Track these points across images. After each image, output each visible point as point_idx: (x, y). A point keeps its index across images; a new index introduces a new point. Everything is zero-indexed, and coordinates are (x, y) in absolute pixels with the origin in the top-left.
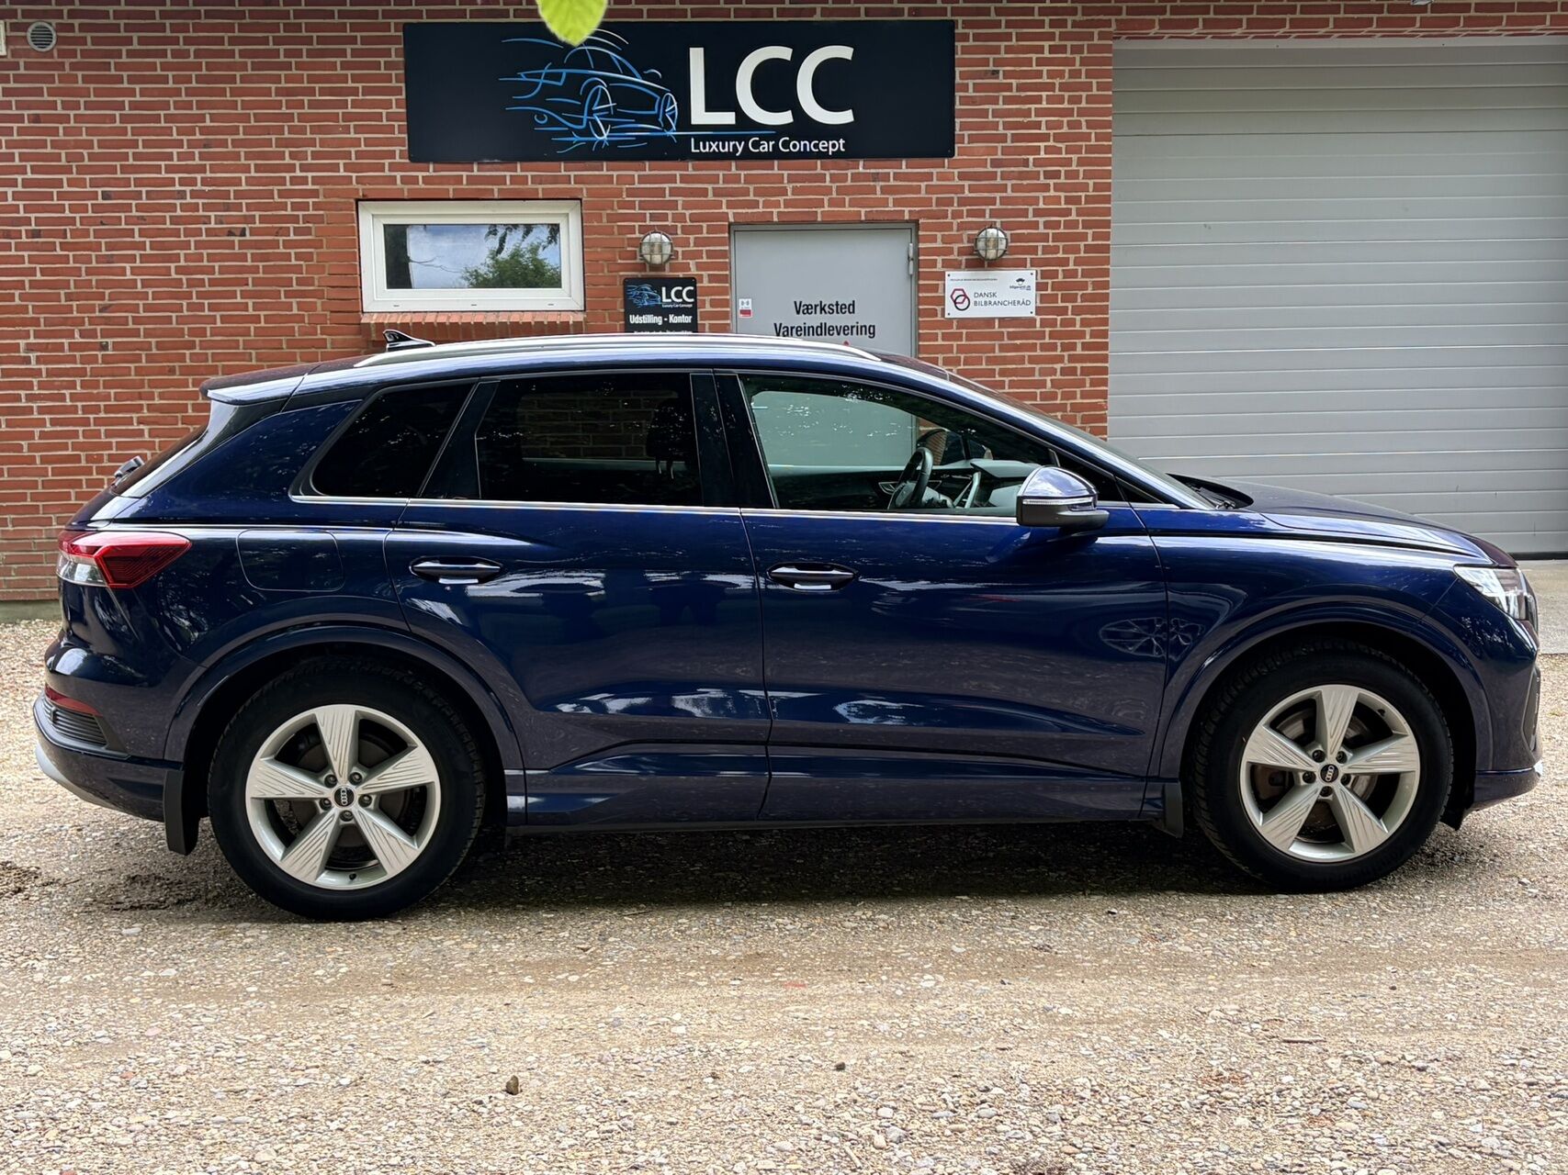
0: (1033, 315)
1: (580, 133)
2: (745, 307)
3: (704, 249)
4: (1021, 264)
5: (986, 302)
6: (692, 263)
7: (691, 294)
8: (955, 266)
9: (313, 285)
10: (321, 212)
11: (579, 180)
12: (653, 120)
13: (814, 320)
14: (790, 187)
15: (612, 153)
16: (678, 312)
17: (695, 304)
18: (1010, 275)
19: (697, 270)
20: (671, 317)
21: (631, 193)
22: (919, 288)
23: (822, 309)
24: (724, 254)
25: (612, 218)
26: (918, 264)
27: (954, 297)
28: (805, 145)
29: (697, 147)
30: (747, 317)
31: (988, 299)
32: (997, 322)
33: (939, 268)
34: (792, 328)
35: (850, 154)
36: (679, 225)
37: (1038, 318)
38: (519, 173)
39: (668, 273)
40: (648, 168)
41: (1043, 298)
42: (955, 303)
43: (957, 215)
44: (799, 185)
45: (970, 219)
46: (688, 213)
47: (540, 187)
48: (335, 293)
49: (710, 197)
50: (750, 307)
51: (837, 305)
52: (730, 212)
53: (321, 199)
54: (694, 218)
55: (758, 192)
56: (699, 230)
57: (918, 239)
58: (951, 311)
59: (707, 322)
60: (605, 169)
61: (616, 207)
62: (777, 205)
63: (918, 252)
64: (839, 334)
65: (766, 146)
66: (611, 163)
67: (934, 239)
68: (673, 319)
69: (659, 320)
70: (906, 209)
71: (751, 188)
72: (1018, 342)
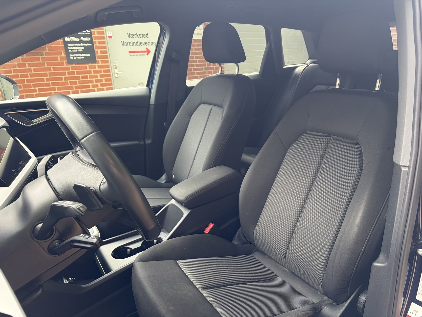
0: (202, 38)
13: (135, 40)
16: (85, 36)
17: (91, 32)
20: (82, 38)
23: (137, 36)
30: (111, 39)
34: (128, 43)
50: (111, 35)
51: (142, 34)
59: (97, 40)
64: (144, 45)
69: (77, 39)
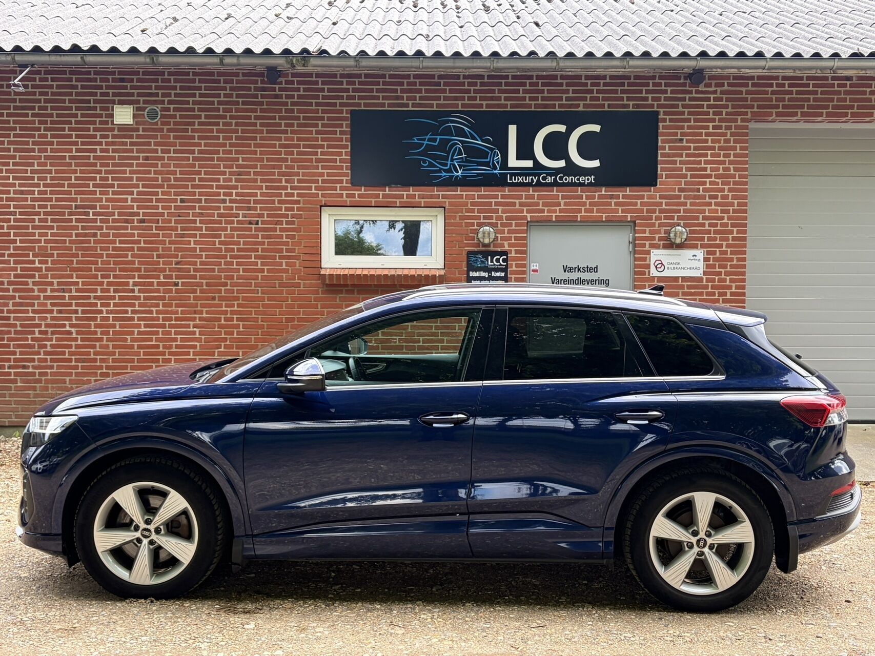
0: (702, 275)
1: (446, 171)
2: (535, 268)
3: (513, 235)
4: (695, 247)
5: (674, 268)
6: (506, 243)
7: (504, 260)
8: (656, 247)
9: (295, 252)
10: (301, 213)
11: (444, 197)
12: (487, 164)
13: (574, 276)
14: (562, 202)
15: (464, 182)
16: (497, 270)
17: (507, 266)
18: (689, 253)
19: (509, 247)
20: (493, 273)
21: (473, 204)
22: (636, 259)
23: (579, 270)
24: (525, 238)
25: (462, 218)
26: (635, 246)
27: (656, 264)
28: (572, 179)
29: (511, 179)
30: (536, 273)
31: (675, 266)
32: (680, 279)
33: (647, 248)
34: (561, 280)
35: (598, 184)
36: (499, 222)
37: (705, 277)
38: (411, 192)
39: (492, 248)
40: (483, 191)
41: (708, 266)
42: (656, 268)
43: (658, 218)
44: (567, 201)
45: (665, 221)
46: (504, 215)
47: (423, 200)
48: (307, 257)
49: (517, 207)
50: (537, 268)
51: (587, 267)
52: (529, 215)
53: (301, 205)
54: (508, 218)
55: (544, 205)
56: (511, 225)
57: (635, 232)
58: (654, 272)
59: (513, 276)
60: (459, 191)
61: (464, 212)
62: (555, 211)
63: (635, 239)
64: (588, 284)
65: (550, 179)
66: (462, 188)
67: (644, 232)
68: (494, 274)
69: (486, 275)
70: (629, 215)
71: (541, 202)
72: (693, 291)
